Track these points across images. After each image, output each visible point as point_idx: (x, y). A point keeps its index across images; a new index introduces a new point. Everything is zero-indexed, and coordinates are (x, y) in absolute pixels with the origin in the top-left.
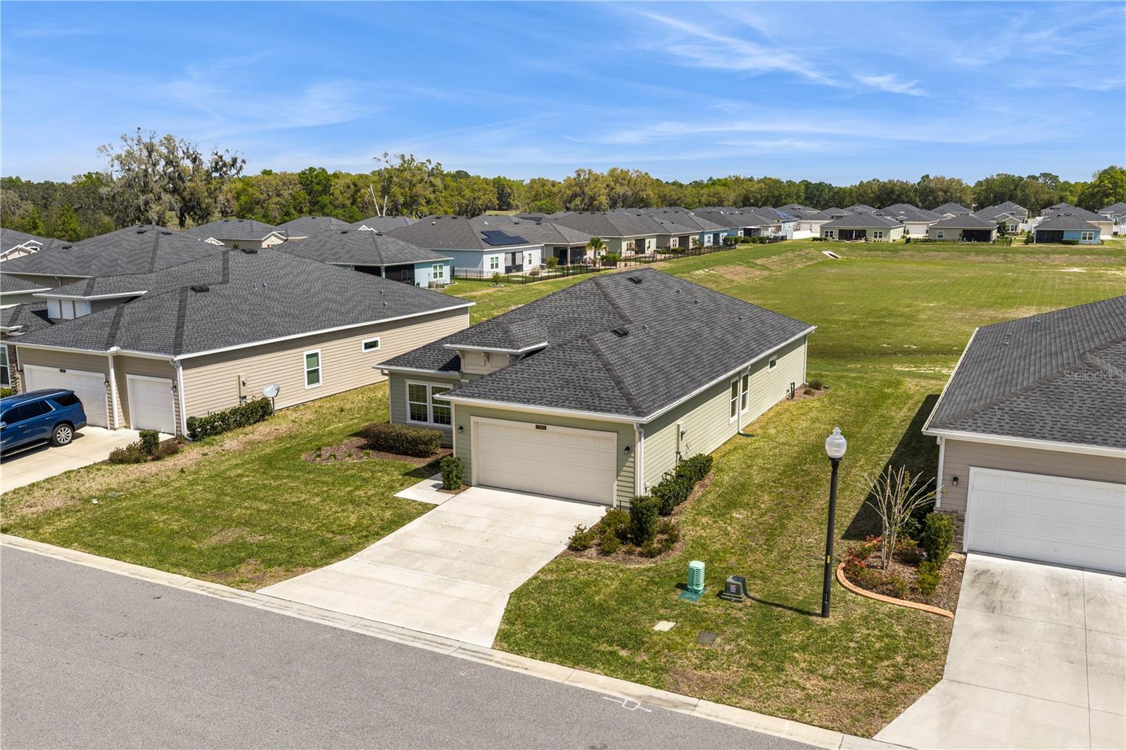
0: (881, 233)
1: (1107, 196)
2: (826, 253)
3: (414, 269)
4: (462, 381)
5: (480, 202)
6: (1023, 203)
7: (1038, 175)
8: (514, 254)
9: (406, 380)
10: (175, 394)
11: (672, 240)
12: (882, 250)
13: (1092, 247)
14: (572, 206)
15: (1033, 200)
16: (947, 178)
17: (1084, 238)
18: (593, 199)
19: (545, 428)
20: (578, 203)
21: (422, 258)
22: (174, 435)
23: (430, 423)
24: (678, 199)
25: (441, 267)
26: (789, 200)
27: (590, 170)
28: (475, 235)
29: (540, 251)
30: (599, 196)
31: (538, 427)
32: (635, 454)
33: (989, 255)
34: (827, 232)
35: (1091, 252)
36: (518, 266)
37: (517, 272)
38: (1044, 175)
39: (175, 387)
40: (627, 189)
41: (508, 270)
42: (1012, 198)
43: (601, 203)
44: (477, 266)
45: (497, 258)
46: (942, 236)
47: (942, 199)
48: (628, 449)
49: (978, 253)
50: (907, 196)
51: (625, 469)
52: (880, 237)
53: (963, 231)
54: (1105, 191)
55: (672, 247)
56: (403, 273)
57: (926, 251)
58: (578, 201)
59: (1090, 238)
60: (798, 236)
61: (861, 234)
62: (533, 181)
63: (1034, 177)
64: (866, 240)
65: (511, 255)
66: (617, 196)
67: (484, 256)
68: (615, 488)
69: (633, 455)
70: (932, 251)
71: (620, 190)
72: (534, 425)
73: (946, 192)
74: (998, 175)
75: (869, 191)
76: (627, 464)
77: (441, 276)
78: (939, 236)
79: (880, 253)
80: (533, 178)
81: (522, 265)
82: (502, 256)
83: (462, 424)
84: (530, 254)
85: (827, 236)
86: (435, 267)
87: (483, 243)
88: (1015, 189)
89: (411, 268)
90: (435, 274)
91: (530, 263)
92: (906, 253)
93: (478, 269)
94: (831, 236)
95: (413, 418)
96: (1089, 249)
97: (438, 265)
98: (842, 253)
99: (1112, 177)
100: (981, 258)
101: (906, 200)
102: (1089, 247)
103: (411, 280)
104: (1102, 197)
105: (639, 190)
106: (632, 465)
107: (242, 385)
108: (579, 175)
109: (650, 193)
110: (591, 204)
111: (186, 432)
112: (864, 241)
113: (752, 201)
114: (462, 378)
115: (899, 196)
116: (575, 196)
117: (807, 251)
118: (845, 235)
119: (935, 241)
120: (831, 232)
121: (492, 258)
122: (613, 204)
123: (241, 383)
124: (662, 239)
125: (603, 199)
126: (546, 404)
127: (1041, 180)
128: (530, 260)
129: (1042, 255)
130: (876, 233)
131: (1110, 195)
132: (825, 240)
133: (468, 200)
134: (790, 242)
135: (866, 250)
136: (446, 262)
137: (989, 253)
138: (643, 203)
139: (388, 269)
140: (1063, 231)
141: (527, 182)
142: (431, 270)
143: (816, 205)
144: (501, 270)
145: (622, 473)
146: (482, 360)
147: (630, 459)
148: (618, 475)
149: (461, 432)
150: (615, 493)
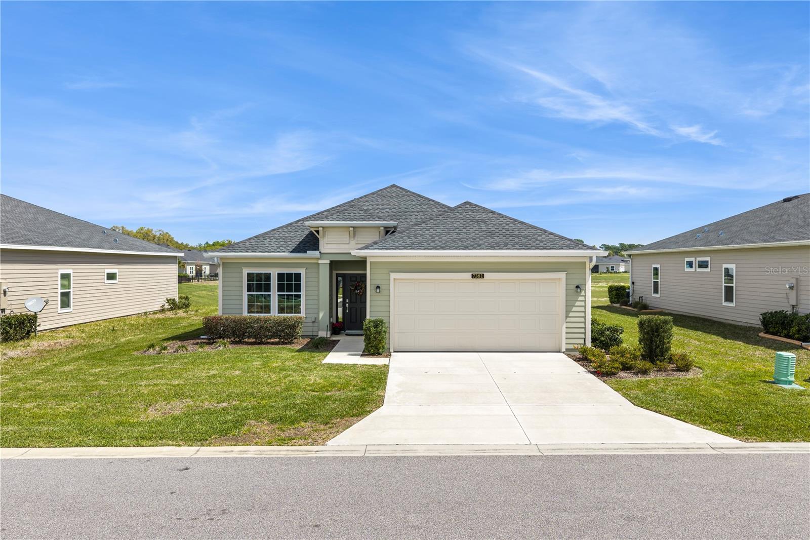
4: (320, 261)
9: (244, 268)
19: (482, 276)
23: (274, 313)
31: (474, 276)
32: (585, 292)
48: (578, 288)
51: (574, 309)
68: (564, 330)
69: (583, 293)
72: (470, 275)
76: (577, 304)
83: (378, 283)
95: (250, 309)
106: (583, 304)
114: (321, 258)
123: (3, 292)
126: (488, 249)
145: (571, 314)
146: (345, 237)
147: (581, 298)
148: (567, 317)
149: (378, 291)
150: (564, 336)
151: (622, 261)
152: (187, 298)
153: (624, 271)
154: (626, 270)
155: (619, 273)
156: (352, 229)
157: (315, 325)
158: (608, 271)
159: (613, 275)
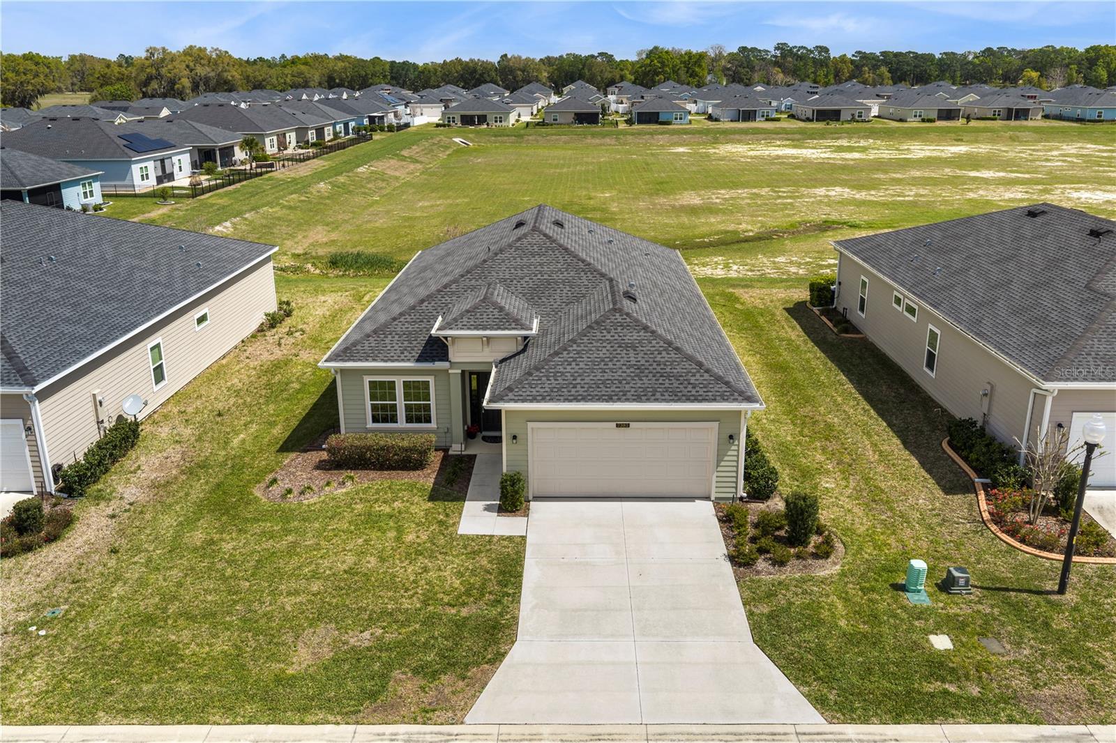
0: (501, 118)
1: (658, 74)
2: (457, 140)
3: (60, 190)
4: (450, 371)
5: (30, 87)
6: (591, 81)
7: (596, 55)
8: (162, 161)
9: (365, 377)
10: (29, 438)
11: (309, 132)
12: (508, 136)
13: (684, 127)
14: (149, 90)
15: (599, 78)
16: (524, 57)
17: (676, 119)
18: (172, 83)
19: (628, 426)
20: (156, 87)
21: (68, 175)
22: (31, 492)
23: (402, 423)
24: (264, 80)
25: (90, 184)
26: (376, 80)
27: (164, 48)
28: (113, 141)
29: (188, 154)
30: (180, 79)
31: (618, 426)
32: (739, 441)
33: (603, 138)
34: (449, 118)
35: (686, 132)
36: (169, 174)
37: (169, 181)
38: (601, 54)
39: (29, 429)
40: (208, 69)
41: (160, 180)
42: (581, 77)
43: (183, 87)
44: (124, 179)
45: (146, 167)
46: (556, 120)
47: (520, 78)
48: (731, 437)
49: (593, 135)
50: (489, 76)
51: (726, 458)
52: (501, 121)
53: (575, 114)
54: (655, 70)
55: (310, 141)
56: (49, 196)
57: (548, 135)
58: (154, 85)
59: (681, 119)
60: (418, 121)
61: (482, 119)
62: (73, 58)
63: (592, 56)
64: (488, 124)
65: (159, 162)
66: (197, 78)
67: (133, 166)
68: (714, 479)
69: (736, 443)
70: (552, 135)
71: (200, 71)
72: (614, 424)
73: (523, 71)
74: (567, 55)
75: (454, 71)
76: (730, 453)
77: (92, 195)
78: (554, 120)
79: (506, 138)
80: (71, 54)
81: (173, 173)
82: (151, 165)
83: (515, 432)
84: (179, 160)
85: (449, 121)
86: (84, 185)
87: (127, 150)
88: (583, 69)
89: (57, 188)
90: (85, 193)
91: (181, 170)
92: (530, 138)
93: (126, 182)
94: (454, 121)
95: (375, 420)
96: (683, 129)
97: (86, 182)
98: (472, 141)
99: (660, 57)
100: (597, 141)
101: (488, 79)
102: (681, 127)
103: (59, 204)
104: (653, 76)
105: (222, 71)
106: (736, 453)
107: (99, 406)
108: (152, 54)
109: (234, 74)
110: (172, 89)
111: (52, 487)
112: (486, 126)
113: (337, 81)
114: (451, 368)
115: (481, 75)
116: (150, 79)
117: (438, 139)
118: (467, 120)
119: (552, 125)
120: (453, 118)
121: (141, 168)
122: (195, 87)
123: (98, 403)
124: (301, 132)
125: (186, 82)
126: (634, 400)
127: (599, 59)
128: (180, 167)
129: (647, 136)
130: (496, 118)
131: (660, 73)
132: (449, 126)
133: (14, 85)
134: (414, 128)
135: (492, 136)
136: (95, 178)
137: (604, 136)
138: (225, 86)
139: (32, 193)
140: (658, 113)
141: (65, 59)
142: (80, 189)
143: (403, 85)
144: (152, 181)
145: (722, 464)
146: (478, 346)
147: (733, 448)
148: (717, 466)
149: (514, 441)
150: (714, 484)
151: (877, 95)
152: (288, 303)
153: (877, 114)
154: (881, 114)
155: (868, 121)
156: (485, 339)
157: (448, 435)
158: (853, 120)
159: (860, 125)
